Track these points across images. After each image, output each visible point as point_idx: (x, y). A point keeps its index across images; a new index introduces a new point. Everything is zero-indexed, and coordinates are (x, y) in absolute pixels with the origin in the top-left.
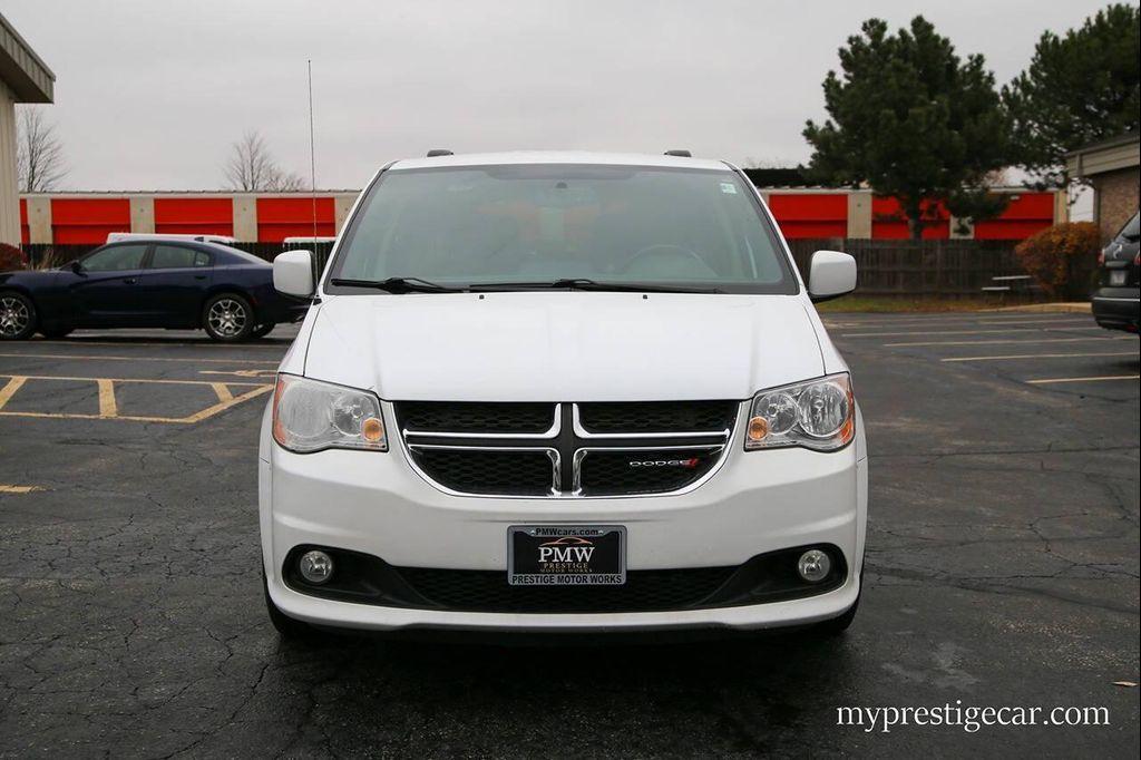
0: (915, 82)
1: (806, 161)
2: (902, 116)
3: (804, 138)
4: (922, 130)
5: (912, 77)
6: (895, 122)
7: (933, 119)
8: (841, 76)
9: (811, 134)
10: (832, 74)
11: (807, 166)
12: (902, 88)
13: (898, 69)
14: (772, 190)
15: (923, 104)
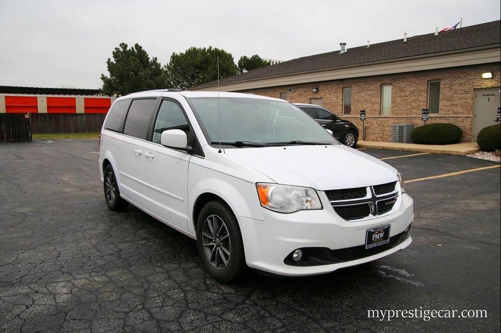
0: (139, 64)
1: (101, 88)
2: (136, 75)
3: (101, 80)
4: (143, 79)
5: (138, 63)
6: (134, 76)
7: (146, 76)
8: (113, 60)
9: (103, 78)
10: (109, 59)
11: (102, 89)
12: (136, 66)
13: (133, 59)
14: (85, 96)
15: (142, 71)
